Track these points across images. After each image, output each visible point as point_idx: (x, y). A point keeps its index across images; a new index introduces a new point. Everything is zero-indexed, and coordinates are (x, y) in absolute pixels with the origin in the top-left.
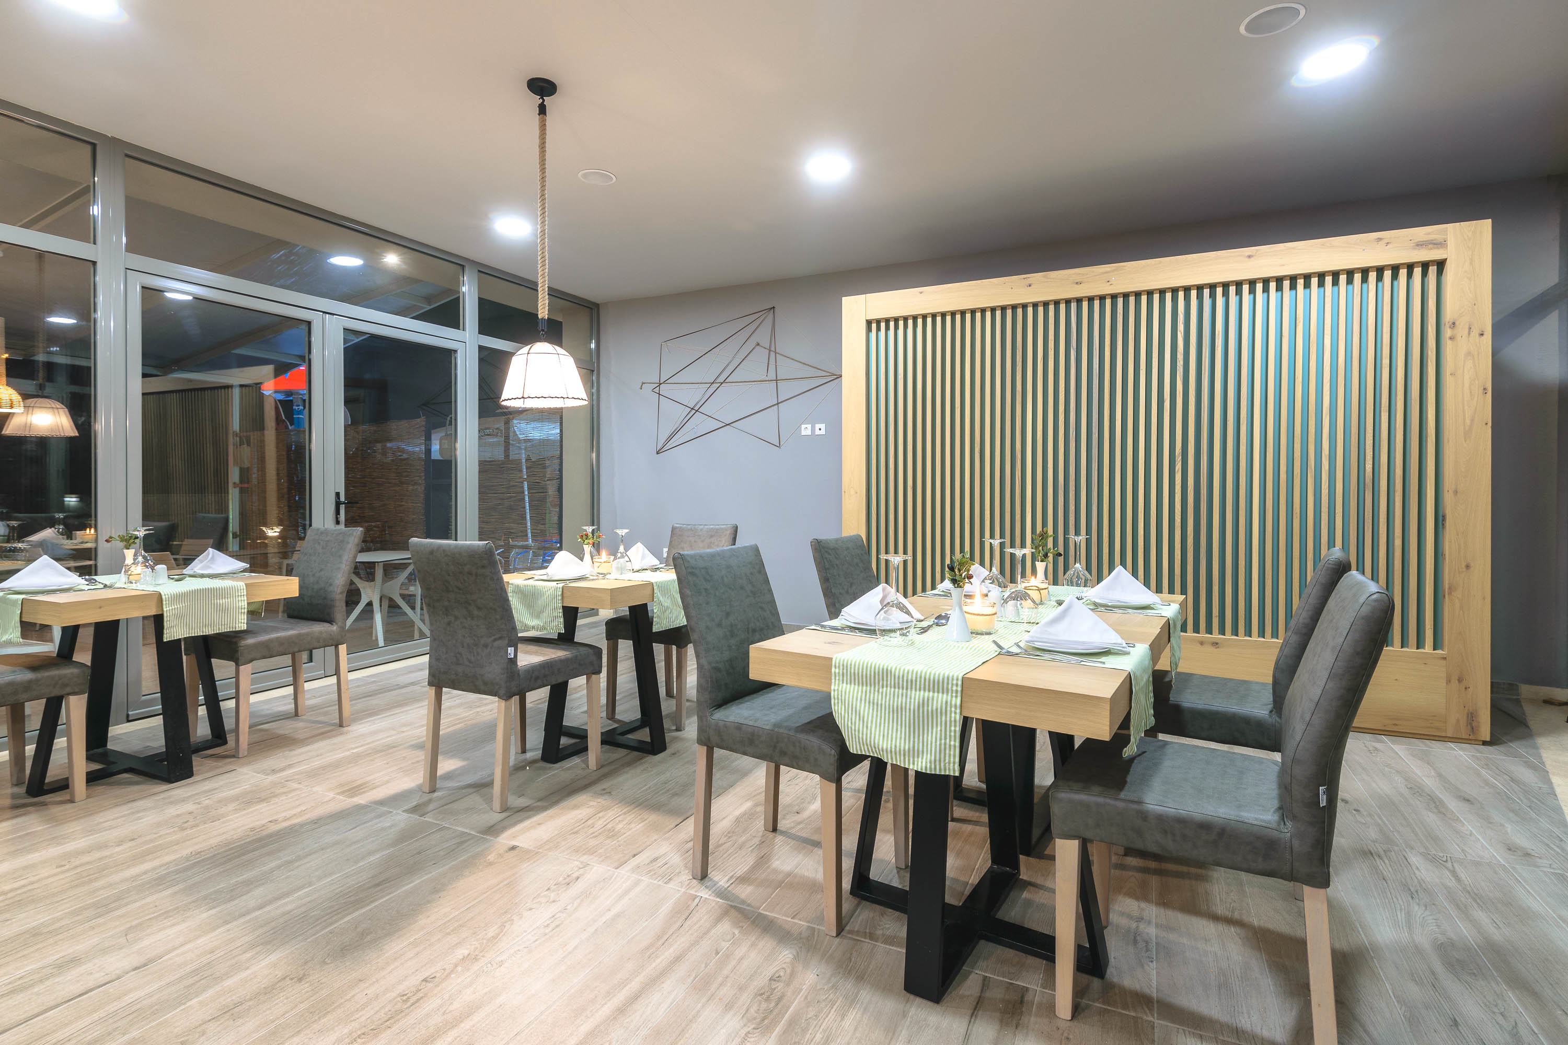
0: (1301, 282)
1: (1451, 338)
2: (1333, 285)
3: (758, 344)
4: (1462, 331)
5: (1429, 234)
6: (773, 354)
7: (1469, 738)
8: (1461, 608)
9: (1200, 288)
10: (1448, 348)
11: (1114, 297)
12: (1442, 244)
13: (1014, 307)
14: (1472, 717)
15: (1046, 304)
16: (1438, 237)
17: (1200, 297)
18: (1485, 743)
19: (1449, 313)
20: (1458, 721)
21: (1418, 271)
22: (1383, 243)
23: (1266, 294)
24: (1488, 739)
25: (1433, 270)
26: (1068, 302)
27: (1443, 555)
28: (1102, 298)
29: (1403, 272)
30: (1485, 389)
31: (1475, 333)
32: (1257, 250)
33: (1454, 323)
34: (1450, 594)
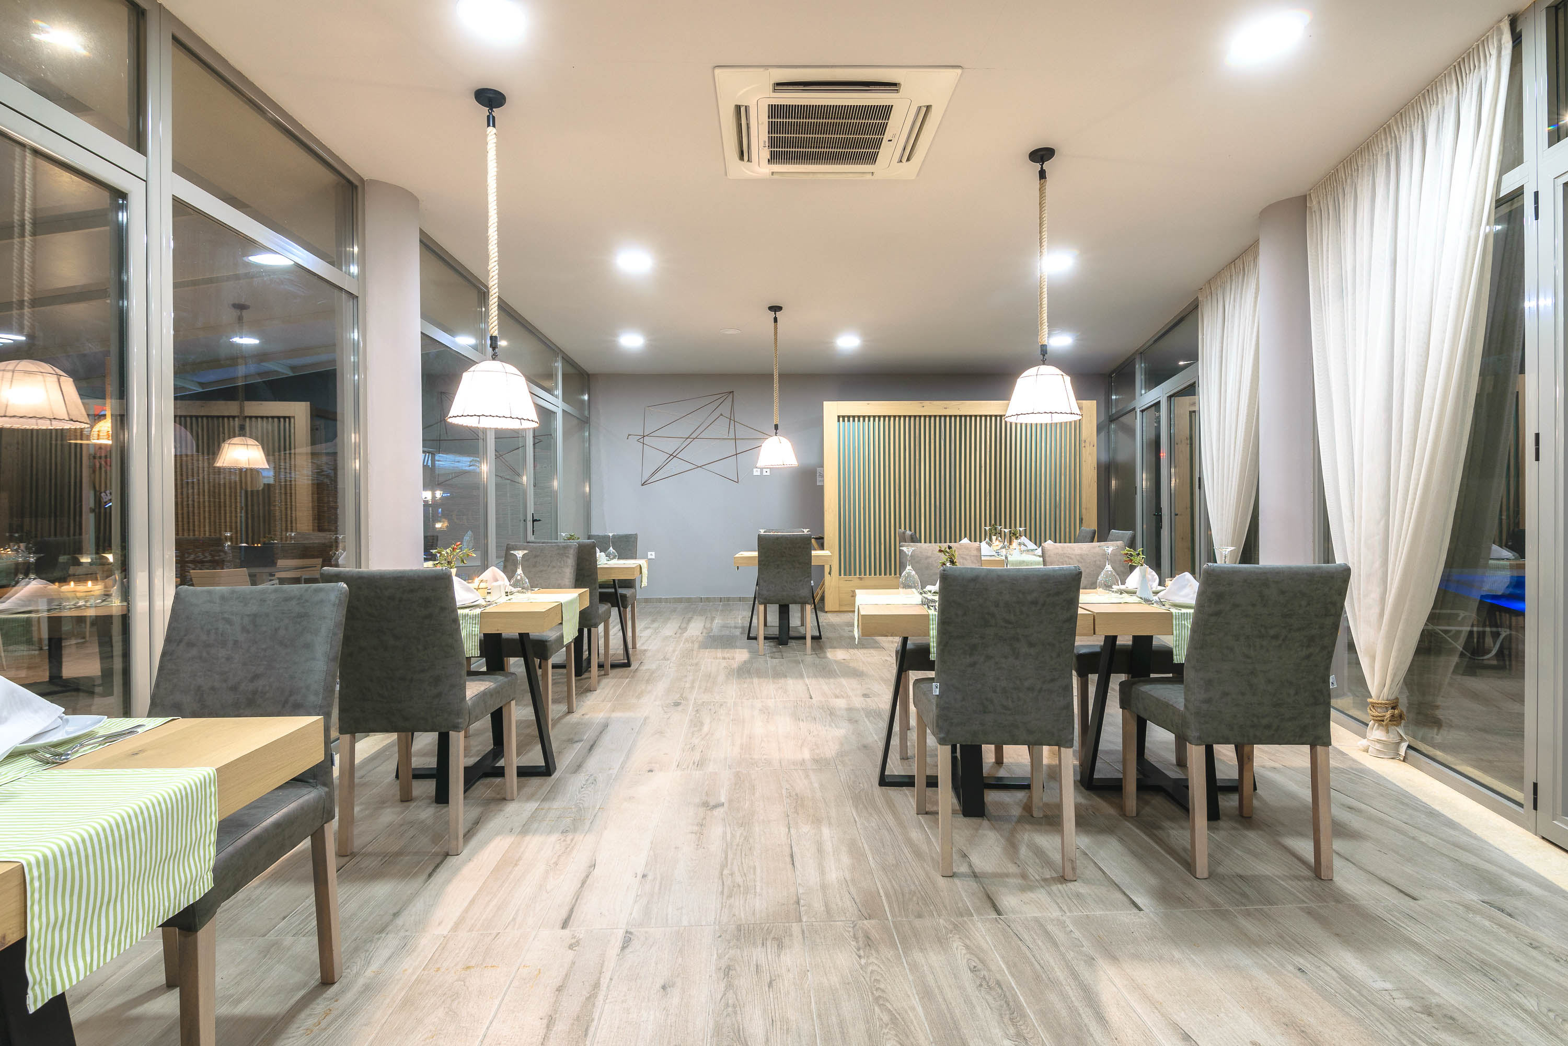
1: (1084, 447)
3: (721, 415)
4: (1087, 444)
6: (732, 422)
10: (1083, 450)
11: (961, 417)
13: (915, 417)
15: (930, 417)
19: (1083, 437)
31: (1092, 445)
33: (1085, 441)
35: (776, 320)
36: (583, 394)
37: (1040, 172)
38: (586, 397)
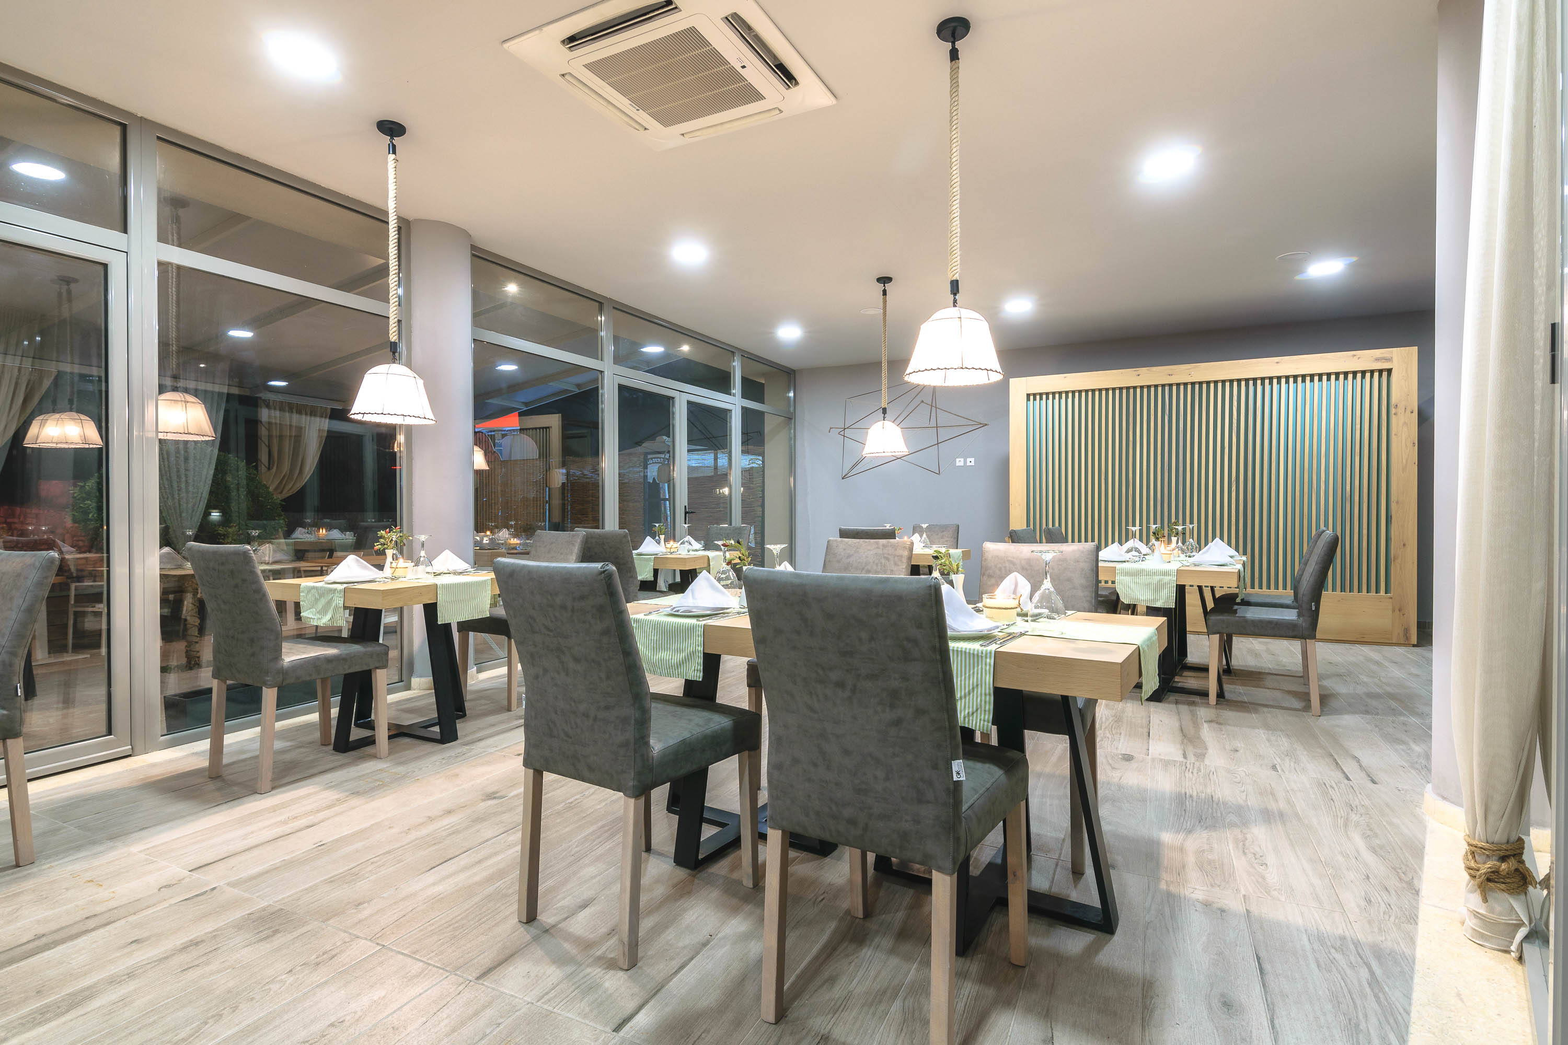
0: (1308, 379)
1: (1395, 414)
2: (1327, 380)
3: (923, 402)
4: (1401, 410)
5: (1383, 353)
6: (934, 409)
7: (1406, 643)
8: (1401, 569)
9: (1247, 380)
10: (1393, 419)
11: (1193, 384)
12: (1389, 360)
13: (1128, 388)
14: (1406, 631)
15: (1149, 387)
16: (1388, 356)
17: (1247, 386)
18: (1414, 646)
19: (1394, 400)
20: (1399, 634)
21: (1376, 375)
22: (1356, 358)
23: (1287, 385)
24: (1416, 643)
25: (1385, 374)
26: (1163, 386)
27: (1391, 539)
28: (1185, 384)
29: (1368, 375)
30: (1414, 443)
31: (1408, 411)
32: (1282, 359)
33: (1397, 405)
34: (1394, 561)
35: (885, 293)
36: (789, 391)
37: (951, 51)
38: (791, 394)
